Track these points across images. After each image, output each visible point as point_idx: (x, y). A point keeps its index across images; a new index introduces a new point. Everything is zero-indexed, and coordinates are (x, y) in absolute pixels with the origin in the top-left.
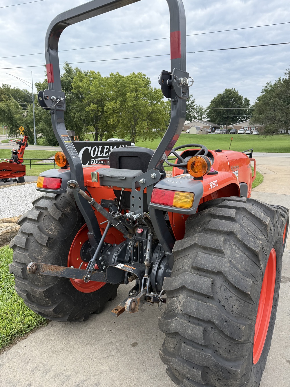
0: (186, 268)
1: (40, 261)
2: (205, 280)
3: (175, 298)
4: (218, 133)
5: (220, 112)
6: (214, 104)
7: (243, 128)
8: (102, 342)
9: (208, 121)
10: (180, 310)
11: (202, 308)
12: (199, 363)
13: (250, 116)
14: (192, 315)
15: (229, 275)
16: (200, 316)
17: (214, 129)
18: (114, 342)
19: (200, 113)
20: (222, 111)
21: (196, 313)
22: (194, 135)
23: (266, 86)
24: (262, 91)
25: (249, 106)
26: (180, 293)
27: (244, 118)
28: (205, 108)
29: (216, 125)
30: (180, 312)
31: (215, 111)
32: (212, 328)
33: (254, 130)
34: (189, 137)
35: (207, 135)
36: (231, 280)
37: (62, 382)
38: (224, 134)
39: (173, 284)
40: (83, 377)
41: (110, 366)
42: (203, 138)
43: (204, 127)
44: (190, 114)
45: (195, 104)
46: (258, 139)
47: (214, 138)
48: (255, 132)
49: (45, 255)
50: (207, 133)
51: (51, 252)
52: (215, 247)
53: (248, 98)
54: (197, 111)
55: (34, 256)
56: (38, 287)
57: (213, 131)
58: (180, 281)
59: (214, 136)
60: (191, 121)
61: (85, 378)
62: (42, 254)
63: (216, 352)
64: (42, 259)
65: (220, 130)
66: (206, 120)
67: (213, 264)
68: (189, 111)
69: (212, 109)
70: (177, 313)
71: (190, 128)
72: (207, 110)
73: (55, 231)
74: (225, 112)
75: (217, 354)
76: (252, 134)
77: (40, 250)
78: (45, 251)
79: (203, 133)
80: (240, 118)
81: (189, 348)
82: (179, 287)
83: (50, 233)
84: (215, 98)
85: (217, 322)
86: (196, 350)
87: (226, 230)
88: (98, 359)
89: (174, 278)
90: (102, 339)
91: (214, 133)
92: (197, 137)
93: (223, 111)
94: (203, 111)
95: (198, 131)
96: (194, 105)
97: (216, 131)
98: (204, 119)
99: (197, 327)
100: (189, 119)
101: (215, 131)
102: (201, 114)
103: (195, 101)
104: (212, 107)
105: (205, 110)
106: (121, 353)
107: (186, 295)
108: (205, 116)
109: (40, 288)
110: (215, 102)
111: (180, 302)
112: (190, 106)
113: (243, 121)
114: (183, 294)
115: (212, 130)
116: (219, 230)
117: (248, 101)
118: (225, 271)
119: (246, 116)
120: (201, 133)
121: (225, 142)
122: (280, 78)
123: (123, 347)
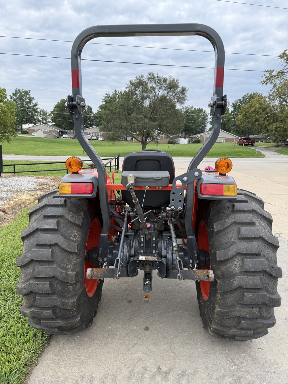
0: (233, 240)
1: (70, 270)
2: (253, 244)
3: (230, 264)
4: (66, 138)
5: (65, 117)
6: (58, 109)
7: (89, 134)
8: (118, 337)
9: (53, 125)
10: (238, 270)
11: (257, 263)
12: (259, 302)
13: (93, 123)
14: (251, 270)
15: (266, 237)
16: (256, 269)
17: (61, 134)
18: (129, 334)
19: (44, 116)
20: (67, 116)
21: (253, 268)
22: (41, 139)
23: (106, 97)
24: (103, 100)
25: (92, 114)
26: (234, 259)
27: (89, 124)
28: (49, 112)
29: (62, 130)
30: (238, 272)
31: (60, 115)
32: (263, 275)
33: (99, 136)
34: (37, 141)
35: (56, 139)
36: (268, 240)
37: (114, 381)
38: (71, 139)
39: (228, 253)
40: (128, 369)
41: (142, 351)
42: (52, 142)
43: (50, 131)
44: (34, 117)
45: (38, 106)
46: (105, 145)
47: (62, 143)
48: (100, 138)
49: (74, 263)
50: (55, 137)
51: (78, 259)
52: (250, 221)
53: (91, 106)
54: (41, 114)
55: (63, 266)
56: (68, 298)
57: (61, 136)
58: (234, 250)
59: (63, 140)
60: (35, 124)
61: (131, 369)
62: (71, 262)
63: (267, 291)
64: (72, 268)
65: (68, 135)
66: (51, 124)
67: (254, 232)
68: (32, 114)
69: (57, 113)
70: (235, 273)
71: (36, 132)
72: (51, 114)
73: (78, 237)
74: (70, 118)
75: (268, 292)
76: (98, 140)
77: (69, 259)
78: (74, 259)
79: (51, 137)
80: (85, 124)
81: (250, 295)
82: (235, 254)
83: (75, 239)
84: (58, 103)
85: (268, 270)
86: (256, 294)
87: (249, 209)
88: (127, 351)
89: (227, 249)
90: (116, 335)
91: (62, 138)
92: (45, 141)
93: (69, 117)
94: (48, 115)
95: (45, 135)
96: (38, 108)
97: (64, 136)
98: (49, 123)
99: (256, 277)
100: (33, 122)
101: (62, 135)
102: (45, 118)
103: (38, 104)
104: (57, 112)
105: (49, 114)
106: (142, 339)
107: (240, 259)
108: (50, 120)
109: (70, 299)
110: (60, 107)
111: (236, 265)
112: (33, 109)
113: (88, 127)
114: (237, 259)
115: (59, 134)
116: (245, 210)
117: (91, 109)
118: (263, 236)
119: (90, 123)
120: (49, 137)
121: (75, 147)
122: (115, 90)
123: (139, 334)
